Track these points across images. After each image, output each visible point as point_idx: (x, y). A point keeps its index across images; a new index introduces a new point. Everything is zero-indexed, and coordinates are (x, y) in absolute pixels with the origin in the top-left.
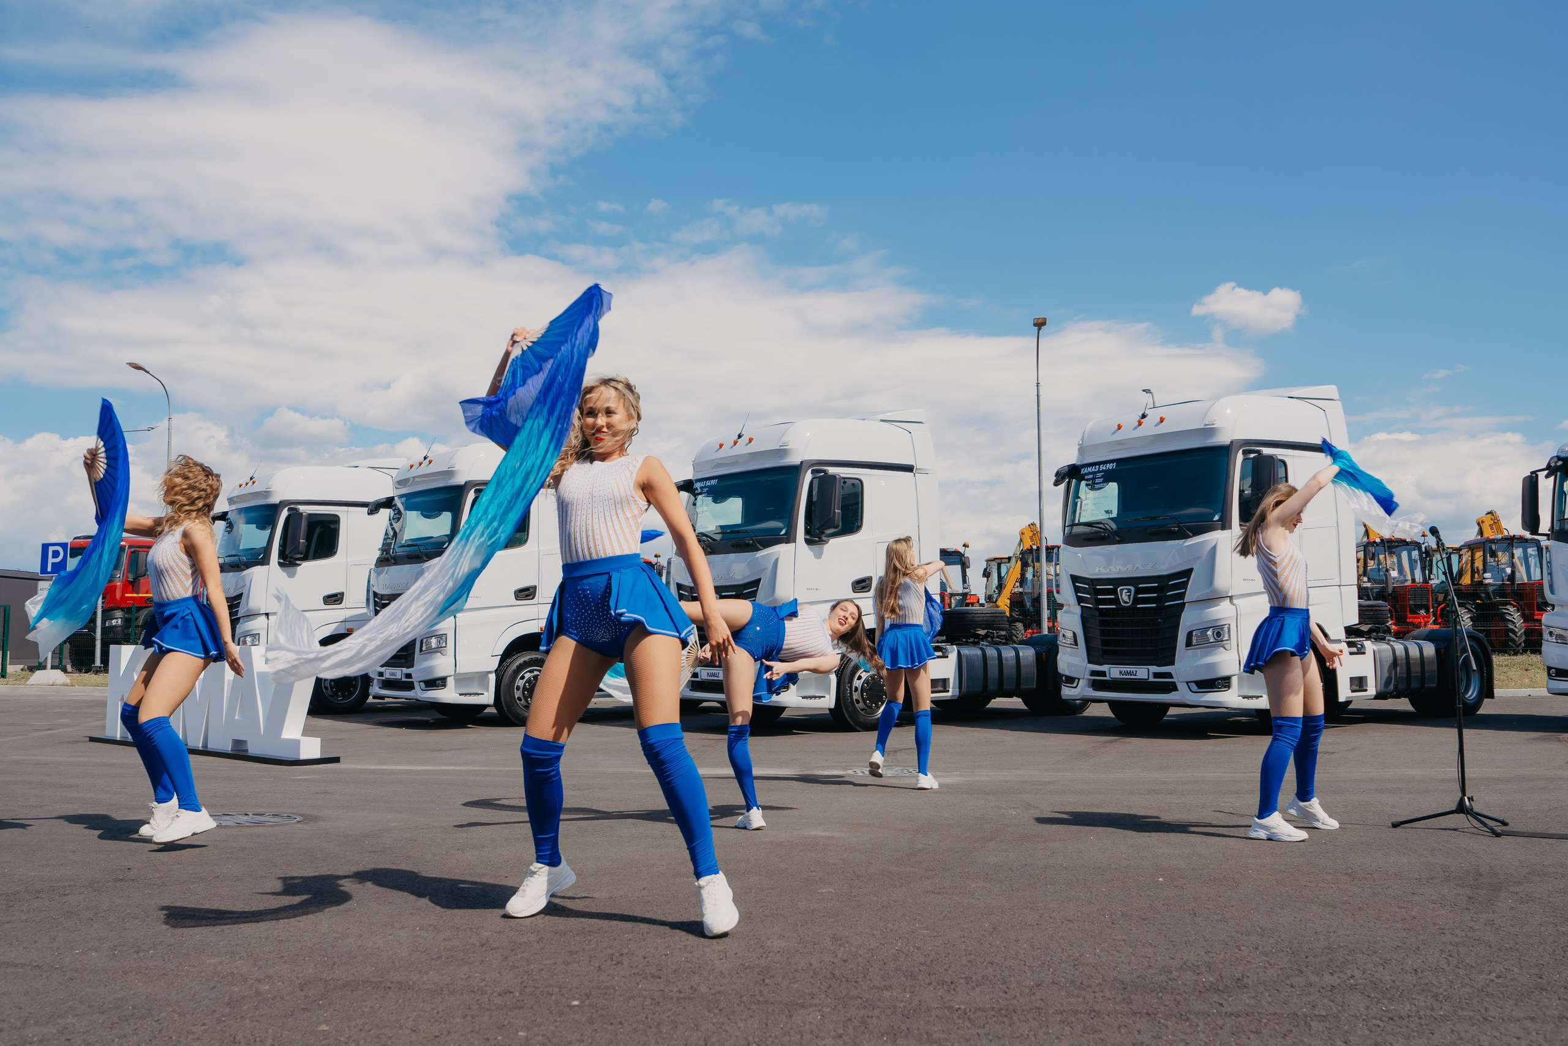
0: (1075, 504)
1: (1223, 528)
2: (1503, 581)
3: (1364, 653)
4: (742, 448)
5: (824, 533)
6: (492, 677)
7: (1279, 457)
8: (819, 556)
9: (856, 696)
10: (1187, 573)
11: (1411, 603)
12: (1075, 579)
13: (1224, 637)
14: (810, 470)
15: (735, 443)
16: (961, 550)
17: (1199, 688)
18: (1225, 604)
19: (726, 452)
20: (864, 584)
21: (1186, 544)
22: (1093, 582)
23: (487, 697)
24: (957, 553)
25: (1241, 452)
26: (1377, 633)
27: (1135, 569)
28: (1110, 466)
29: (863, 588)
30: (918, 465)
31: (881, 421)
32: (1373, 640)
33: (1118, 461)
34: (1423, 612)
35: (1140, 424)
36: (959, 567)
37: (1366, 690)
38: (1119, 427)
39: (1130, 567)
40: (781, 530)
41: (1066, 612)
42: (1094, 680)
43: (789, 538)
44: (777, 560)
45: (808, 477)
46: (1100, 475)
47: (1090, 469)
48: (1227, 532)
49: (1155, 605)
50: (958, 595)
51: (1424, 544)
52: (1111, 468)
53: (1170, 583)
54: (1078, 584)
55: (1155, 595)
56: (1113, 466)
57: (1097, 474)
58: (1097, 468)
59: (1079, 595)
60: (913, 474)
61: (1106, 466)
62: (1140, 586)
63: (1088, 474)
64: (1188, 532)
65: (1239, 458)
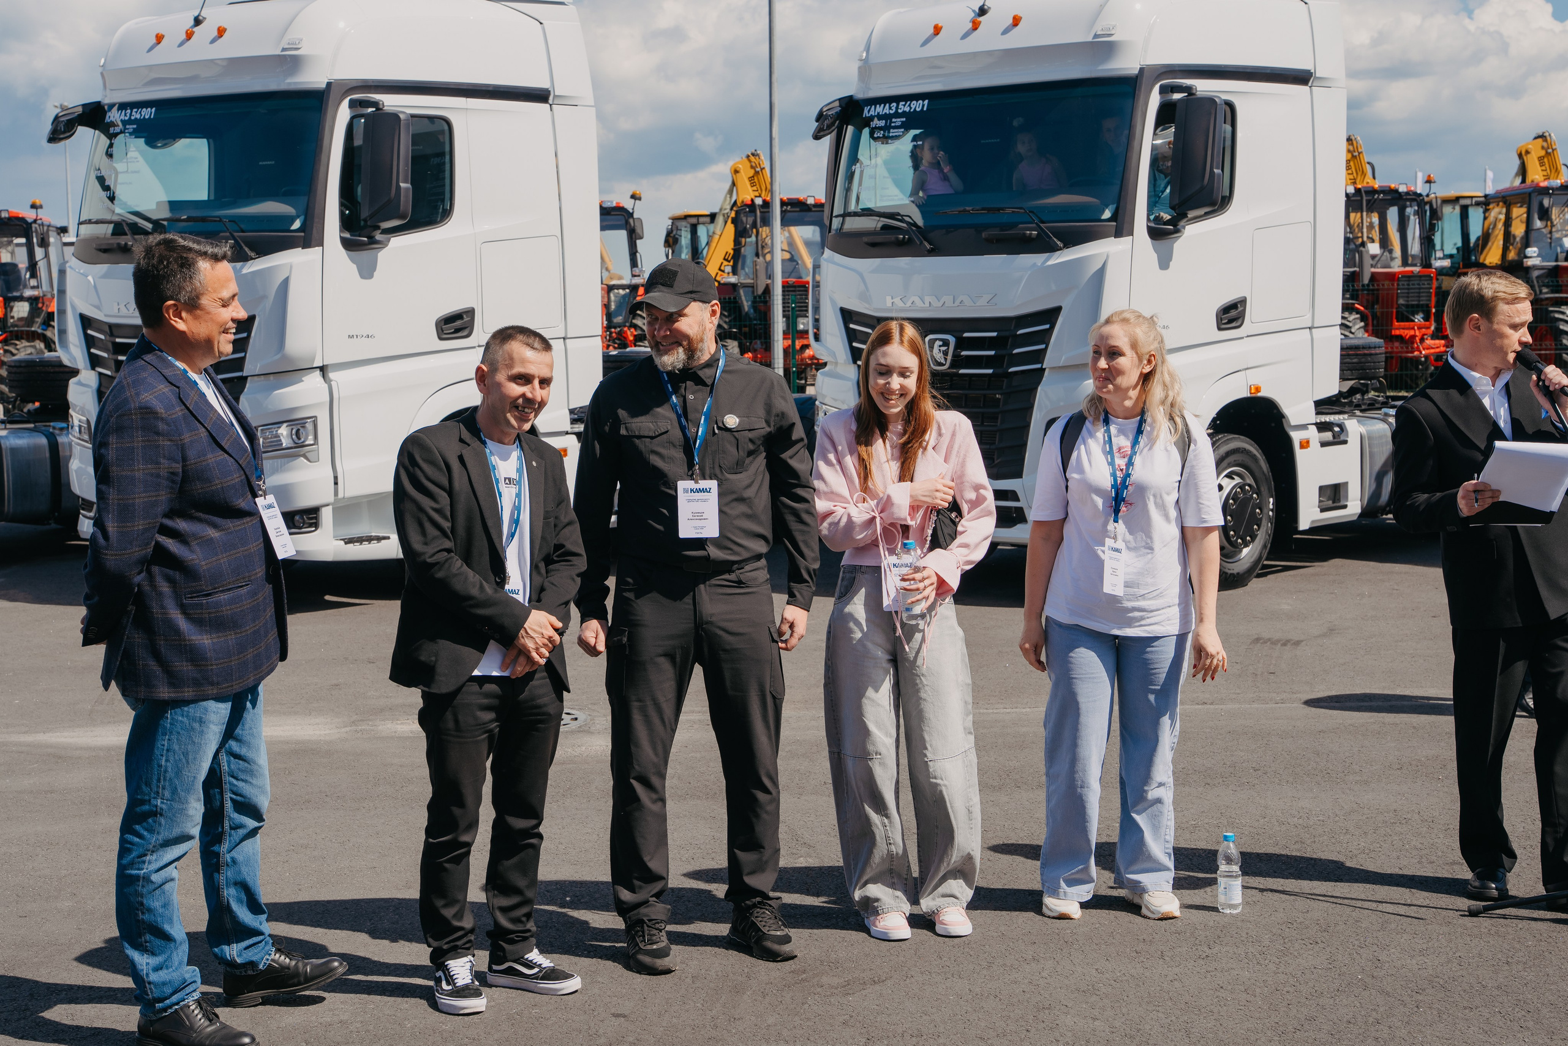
0: (850, 176)
1: (1118, 233)
2: (1557, 260)
3: (1345, 442)
4: (201, 49)
5: (378, 228)
7: (1225, 97)
8: (367, 272)
10: (1051, 315)
11: (1401, 301)
12: (847, 315)
14: (345, 103)
15: (189, 35)
16: (628, 204)
19: (168, 53)
20: (458, 323)
21: (1050, 263)
24: (620, 210)
25: (1157, 88)
26: (1363, 395)
27: (957, 303)
28: (917, 106)
29: (457, 331)
30: (557, 91)
32: (1358, 413)
34: (1418, 318)
35: (975, 26)
36: (622, 234)
37: (1345, 507)
38: (937, 30)
39: (948, 299)
40: (292, 220)
41: (833, 375)
43: (310, 237)
44: (286, 282)
45: (343, 115)
46: (898, 121)
47: (880, 109)
48: (1125, 241)
49: (990, 371)
50: (623, 287)
51: (1428, 196)
52: (918, 109)
53: (1020, 332)
54: (852, 326)
55: (992, 353)
56: (923, 106)
57: (894, 120)
58: (894, 108)
59: (854, 344)
60: (548, 106)
61: (909, 105)
62: (966, 335)
63: (878, 117)
64: (1056, 240)
65: (1154, 101)
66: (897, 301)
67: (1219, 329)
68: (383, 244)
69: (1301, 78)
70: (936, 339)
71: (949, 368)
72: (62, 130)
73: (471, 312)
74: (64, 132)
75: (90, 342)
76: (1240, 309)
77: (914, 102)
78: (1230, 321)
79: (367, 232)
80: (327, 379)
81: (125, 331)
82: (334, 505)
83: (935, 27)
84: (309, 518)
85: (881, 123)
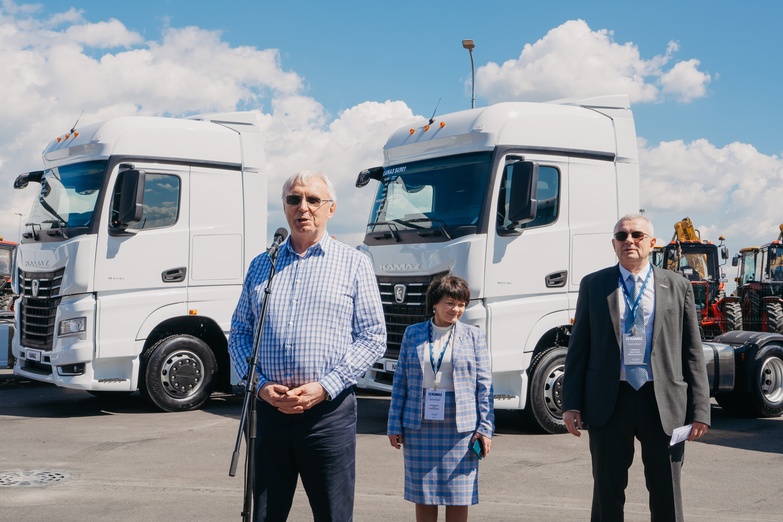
1: (479, 232)
9: (164, 378)
14: (117, 166)
15: (67, 137)
18: (479, 305)
20: (176, 274)
21: (446, 247)
25: (504, 158)
27: (407, 269)
28: (402, 169)
29: (175, 278)
30: (245, 165)
31: (212, 121)
33: (409, 165)
42: (378, 372)
43: (91, 230)
45: (115, 172)
46: (394, 177)
47: (389, 172)
48: (483, 236)
49: (419, 304)
52: (402, 171)
55: (420, 294)
56: (404, 169)
57: (392, 177)
58: (393, 171)
60: (240, 172)
61: (399, 170)
62: (410, 285)
63: (386, 176)
64: (447, 235)
65: (502, 163)
66: (384, 267)
67: (548, 286)
68: (134, 234)
69: (609, 157)
70: (397, 287)
71: (403, 302)
72: (21, 183)
73: (184, 270)
74: (23, 183)
75: (20, 280)
76: (562, 277)
77: (401, 168)
78: (556, 283)
79: (121, 227)
80: (96, 299)
81: (29, 275)
82: (93, 362)
83: (411, 130)
84: (80, 368)
85: (388, 179)
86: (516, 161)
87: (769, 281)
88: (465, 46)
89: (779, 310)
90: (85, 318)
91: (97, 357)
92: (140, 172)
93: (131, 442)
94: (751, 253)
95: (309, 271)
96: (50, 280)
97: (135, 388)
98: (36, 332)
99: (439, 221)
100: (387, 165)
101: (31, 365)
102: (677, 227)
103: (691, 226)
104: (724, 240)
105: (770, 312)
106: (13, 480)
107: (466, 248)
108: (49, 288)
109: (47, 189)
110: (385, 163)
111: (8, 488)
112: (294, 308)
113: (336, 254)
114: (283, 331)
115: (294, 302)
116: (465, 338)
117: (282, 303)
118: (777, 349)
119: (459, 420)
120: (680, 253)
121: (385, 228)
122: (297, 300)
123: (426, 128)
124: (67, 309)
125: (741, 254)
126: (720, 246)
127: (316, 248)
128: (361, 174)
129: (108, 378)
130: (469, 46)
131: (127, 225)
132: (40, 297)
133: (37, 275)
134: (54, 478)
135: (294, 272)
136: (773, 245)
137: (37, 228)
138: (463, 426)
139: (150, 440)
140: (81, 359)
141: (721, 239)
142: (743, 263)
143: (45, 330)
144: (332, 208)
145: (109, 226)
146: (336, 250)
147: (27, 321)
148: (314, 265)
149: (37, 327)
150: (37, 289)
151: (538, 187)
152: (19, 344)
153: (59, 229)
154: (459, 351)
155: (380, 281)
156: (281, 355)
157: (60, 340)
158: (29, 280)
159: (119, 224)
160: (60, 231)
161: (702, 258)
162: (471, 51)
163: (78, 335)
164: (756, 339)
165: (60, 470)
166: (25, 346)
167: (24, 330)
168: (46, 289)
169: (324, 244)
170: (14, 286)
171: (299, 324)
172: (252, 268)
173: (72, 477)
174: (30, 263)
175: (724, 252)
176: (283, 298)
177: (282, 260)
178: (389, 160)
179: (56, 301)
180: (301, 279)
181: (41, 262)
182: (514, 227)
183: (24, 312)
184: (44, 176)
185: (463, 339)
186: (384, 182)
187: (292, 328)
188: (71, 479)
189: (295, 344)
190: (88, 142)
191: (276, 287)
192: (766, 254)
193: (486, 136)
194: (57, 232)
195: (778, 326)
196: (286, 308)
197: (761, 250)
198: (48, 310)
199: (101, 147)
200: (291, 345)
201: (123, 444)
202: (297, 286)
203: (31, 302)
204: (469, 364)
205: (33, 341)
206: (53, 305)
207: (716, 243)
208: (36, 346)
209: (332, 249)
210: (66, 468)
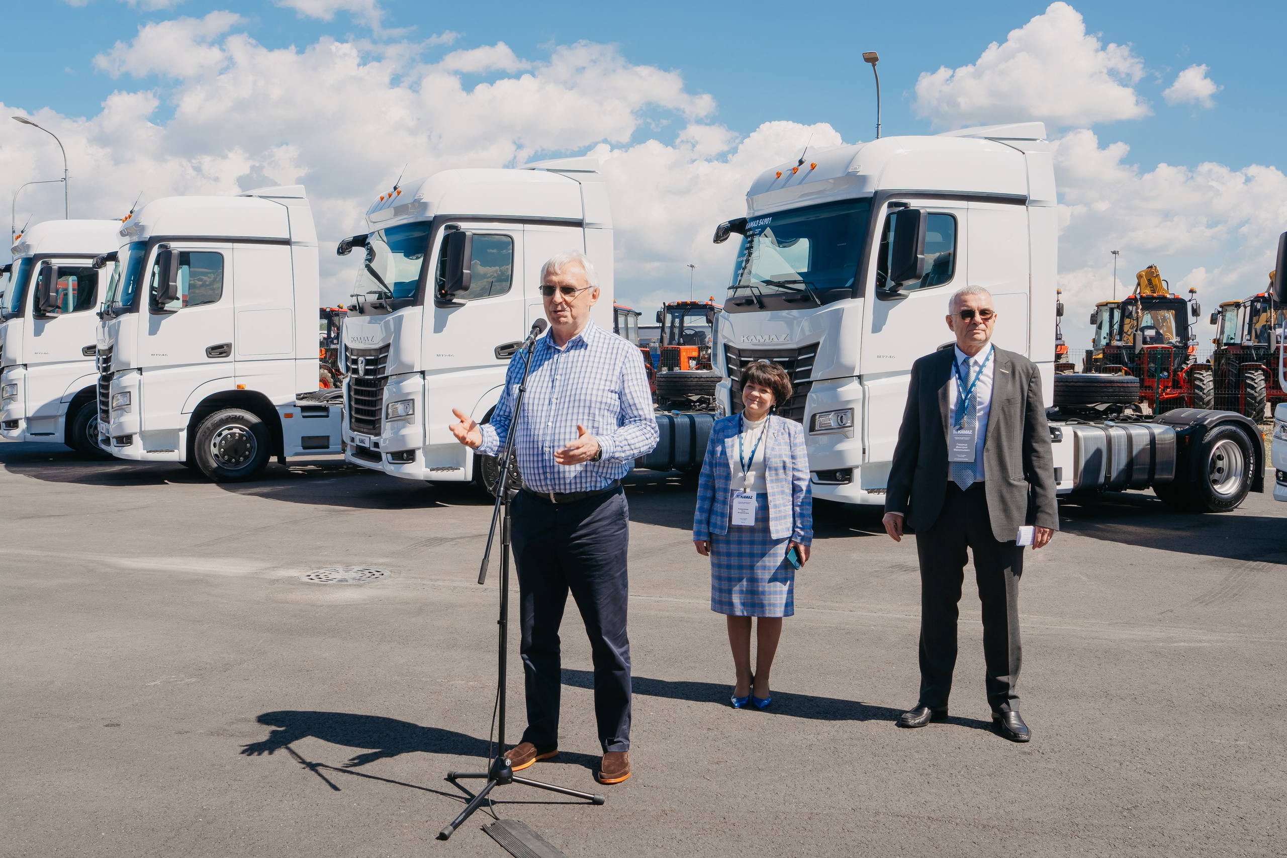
1: (854, 296)
3: (1060, 441)
4: (392, 203)
6: (183, 436)
8: (447, 324)
10: (813, 347)
12: (727, 348)
13: (847, 423)
14: (443, 227)
15: (390, 196)
17: (820, 479)
18: (855, 384)
19: (382, 206)
21: (816, 314)
22: (740, 352)
23: (179, 454)
25: (885, 205)
27: (771, 340)
28: (768, 221)
30: (587, 220)
33: (775, 216)
41: (722, 385)
44: (401, 324)
45: (441, 234)
47: (752, 224)
48: (858, 301)
52: (767, 223)
53: (800, 358)
54: (728, 354)
56: (770, 220)
57: (757, 230)
58: (757, 223)
59: (729, 366)
60: (581, 229)
61: (766, 219)
63: (750, 229)
64: (817, 300)
65: (883, 212)
66: (745, 338)
68: (462, 305)
69: (1020, 201)
72: (344, 248)
74: (347, 249)
75: (347, 358)
79: (448, 297)
80: (424, 379)
81: (355, 352)
82: (424, 448)
83: (777, 173)
84: (408, 456)
85: (751, 232)
86: (901, 208)
87: (1250, 344)
88: (867, 60)
89: (1259, 380)
90: (413, 400)
91: (427, 443)
92: (467, 233)
93: (461, 538)
94: (1233, 308)
95: (569, 365)
96: (376, 357)
97: (469, 478)
98: (365, 415)
99: (808, 283)
100: (751, 216)
101: (362, 452)
102: (1139, 277)
103: (1158, 276)
104: (1196, 293)
105: (1248, 381)
106: (331, 577)
107: (838, 315)
108: (375, 367)
109: (371, 254)
110: (748, 213)
111: (325, 585)
112: (553, 407)
113: (600, 345)
114: (541, 432)
115: (554, 401)
116: (780, 434)
117: (541, 403)
118: (1231, 431)
119: (773, 525)
120: (1139, 311)
121: (747, 292)
122: (557, 399)
123: (795, 170)
124: (394, 390)
125: (1220, 309)
126: (1190, 301)
127: (578, 340)
128: (719, 228)
129: (441, 467)
130: (872, 59)
131: (454, 295)
132: (366, 377)
133: (363, 352)
134: (374, 575)
135: (554, 367)
136: (1257, 299)
137: (361, 299)
138: (777, 532)
139: (481, 535)
140: (411, 445)
141: (1192, 291)
142: (1223, 320)
143: (373, 413)
144: (595, 293)
145: (436, 296)
146: (602, 340)
147: (356, 403)
148: (575, 359)
149: (365, 410)
150: (363, 367)
151: (927, 240)
152: (349, 428)
153: (382, 301)
154: (773, 449)
155: (741, 355)
156: (540, 458)
157: (388, 425)
158: (355, 357)
159: (446, 294)
160: (384, 303)
161: (1170, 315)
162: (874, 65)
163: (406, 418)
164: (1204, 419)
165: (381, 567)
166: (354, 431)
167: (353, 413)
168: (372, 367)
169: (587, 335)
170: (341, 364)
171: (558, 425)
172: (513, 362)
173: (392, 575)
174: (355, 339)
175: (1195, 307)
176: (542, 396)
177: (543, 355)
178: (753, 210)
179: (383, 381)
180: (561, 375)
181: (366, 338)
182: (897, 289)
183: (352, 393)
184: (368, 241)
185: (778, 435)
186: (747, 237)
187: (551, 429)
188: (390, 576)
189: (553, 447)
190: (410, 201)
191: (531, 384)
192: (1248, 309)
193: (863, 179)
194: (381, 304)
195: (1258, 399)
196: (545, 408)
197: (1243, 304)
198: (376, 391)
199: (424, 206)
200: (550, 447)
201: (452, 539)
202: (557, 383)
203: (359, 382)
204: (784, 462)
205: (362, 425)
206: (380, 386)
207: (1186, 297)
208: (365, 430)
209: (596, 339)
210: (387, 565)
